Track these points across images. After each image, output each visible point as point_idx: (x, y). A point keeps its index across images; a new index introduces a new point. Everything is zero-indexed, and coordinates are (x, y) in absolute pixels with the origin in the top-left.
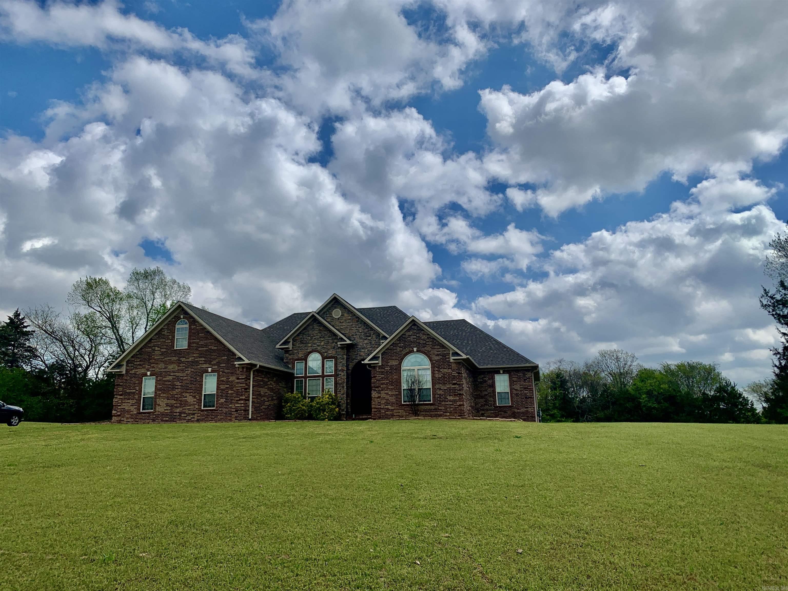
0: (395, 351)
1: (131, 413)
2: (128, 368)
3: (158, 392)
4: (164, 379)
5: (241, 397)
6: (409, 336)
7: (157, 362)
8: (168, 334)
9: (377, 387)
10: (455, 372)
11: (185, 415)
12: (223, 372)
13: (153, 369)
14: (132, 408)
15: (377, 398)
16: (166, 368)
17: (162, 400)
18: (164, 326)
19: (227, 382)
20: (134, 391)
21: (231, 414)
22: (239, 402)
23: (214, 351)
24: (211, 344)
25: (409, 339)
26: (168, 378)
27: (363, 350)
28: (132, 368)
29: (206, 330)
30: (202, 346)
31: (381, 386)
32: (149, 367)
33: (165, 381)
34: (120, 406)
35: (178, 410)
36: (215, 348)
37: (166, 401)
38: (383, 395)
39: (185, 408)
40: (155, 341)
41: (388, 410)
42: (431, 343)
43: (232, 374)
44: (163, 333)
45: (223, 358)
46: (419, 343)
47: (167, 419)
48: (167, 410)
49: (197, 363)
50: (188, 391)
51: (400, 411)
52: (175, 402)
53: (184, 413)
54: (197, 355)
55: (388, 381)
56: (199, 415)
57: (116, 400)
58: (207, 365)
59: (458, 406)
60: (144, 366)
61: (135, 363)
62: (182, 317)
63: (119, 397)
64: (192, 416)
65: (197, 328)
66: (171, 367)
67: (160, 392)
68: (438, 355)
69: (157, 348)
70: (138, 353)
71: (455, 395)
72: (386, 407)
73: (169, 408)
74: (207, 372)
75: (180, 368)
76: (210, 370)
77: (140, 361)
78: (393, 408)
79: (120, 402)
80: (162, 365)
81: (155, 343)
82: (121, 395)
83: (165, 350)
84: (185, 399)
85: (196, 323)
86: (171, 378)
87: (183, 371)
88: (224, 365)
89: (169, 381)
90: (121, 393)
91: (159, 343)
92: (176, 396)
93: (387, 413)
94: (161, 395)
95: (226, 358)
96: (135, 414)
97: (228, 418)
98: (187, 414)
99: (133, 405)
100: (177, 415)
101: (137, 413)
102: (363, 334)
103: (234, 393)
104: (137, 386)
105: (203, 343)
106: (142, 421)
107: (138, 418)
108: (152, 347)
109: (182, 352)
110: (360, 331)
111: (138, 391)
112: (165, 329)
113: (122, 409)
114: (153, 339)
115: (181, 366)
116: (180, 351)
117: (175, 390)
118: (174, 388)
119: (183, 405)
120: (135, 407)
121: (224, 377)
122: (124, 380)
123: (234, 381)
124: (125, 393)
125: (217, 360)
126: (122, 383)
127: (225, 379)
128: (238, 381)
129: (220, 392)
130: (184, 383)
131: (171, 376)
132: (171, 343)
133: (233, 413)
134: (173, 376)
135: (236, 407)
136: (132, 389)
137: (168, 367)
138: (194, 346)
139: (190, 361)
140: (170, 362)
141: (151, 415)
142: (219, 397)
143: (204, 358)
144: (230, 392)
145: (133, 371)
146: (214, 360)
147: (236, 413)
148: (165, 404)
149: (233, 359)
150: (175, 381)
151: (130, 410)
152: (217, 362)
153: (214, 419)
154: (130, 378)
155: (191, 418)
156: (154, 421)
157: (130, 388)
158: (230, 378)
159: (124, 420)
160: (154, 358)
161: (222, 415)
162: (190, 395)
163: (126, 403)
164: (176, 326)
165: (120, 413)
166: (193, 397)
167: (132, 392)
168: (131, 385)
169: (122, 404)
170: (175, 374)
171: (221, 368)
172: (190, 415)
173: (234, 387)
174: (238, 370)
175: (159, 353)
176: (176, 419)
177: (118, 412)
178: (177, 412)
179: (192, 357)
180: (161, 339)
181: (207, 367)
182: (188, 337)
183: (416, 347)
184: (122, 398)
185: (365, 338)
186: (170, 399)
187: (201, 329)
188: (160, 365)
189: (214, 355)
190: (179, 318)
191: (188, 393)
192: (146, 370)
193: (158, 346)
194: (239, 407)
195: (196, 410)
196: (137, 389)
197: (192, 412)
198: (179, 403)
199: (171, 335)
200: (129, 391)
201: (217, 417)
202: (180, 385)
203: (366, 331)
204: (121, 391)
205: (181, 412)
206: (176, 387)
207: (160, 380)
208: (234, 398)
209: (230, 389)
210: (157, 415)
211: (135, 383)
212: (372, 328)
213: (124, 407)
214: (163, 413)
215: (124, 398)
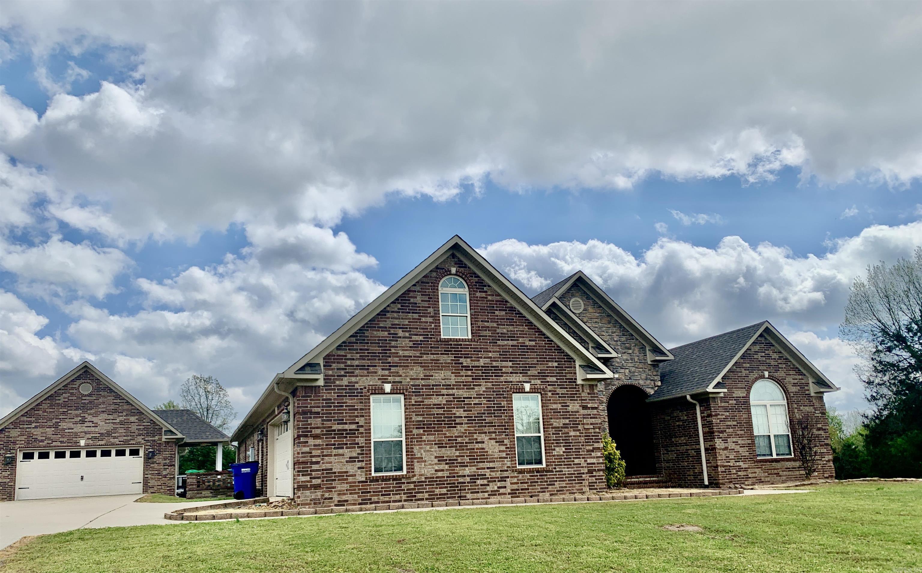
0: (740, 374)
1: (350, 479)
2: (330, 372)
3: (415, 431)
4: (426, 402)
5: (596, 445)
6: (756, 353)
7: (405, 363)
8: (426, 304)
9: (722, 432)
10: (819, 412)
11: (485, 482)
12: (554, 393)
13: (397, 379)
14: (352, 468)
15: (724, 449)
16: (427, 377)
17: (428, 447)
18: (414, 285)
19: (566, 414)
20: (354, 427)
21: (579, 478)
22: (593, 454)
23: (531, 349)
24: (523, 334)
25: (756, 356)
26: (435, 400)
27: (622, 371)
28: (342, 373)
29: (509, 305)
30: (503, 336)
31: (727, 430)
32: (387, 372)
33: (429, 406)
34: (317, 463)
35: (467, 471)
36: (533, 343)
37: (436, 451)
38: (731, 446)
39: (481, 465)
40: (395, 315)
41: (740, 469)
42: (784, 366)
43: (572, 398)
44: (412, 300)
45: (550, 364)
46: (770, 365)
47: (444, 491)
48: (443, 470)
49: (498, 371)
50: (486, 429)
51: (756, 470)
52: (457, 453)
53: (483, 477)
54: (497, 355)
55: (735, 423)
56: (515, 480)
57: (307, 449)
58: (522, 379)
59: (827, 461)
60: (371, 369)
61: (349, 362)
62: (454, 270)
63: (311, 441)
64: (499, 484)
65: (490, 298)
66: (439, 376)
68: (795, 385)
69: (400, 333)
70: (353, 339)
71: (821, 445)
72: (738, 464)
73: (447, 467)
74: (522, 391)
75: (460, 379)
76: (527, 387)
77: (362, 358)
78: (746, 466)
79: (318, 452)
80: (417, 371)
81: (396, 322)
82: (316, 437)
83: (421, 338)
84: (480, 445)
85: (485, 289)
86: (442, 400)
87: (468, 386)
88: (554, 379)
89: (438, 406)
90: (318, 431)
91: (406, 322)
92: (459, 440)
93: (739, 473)
94: (424, 438)
95: (556, 364)
96: (359, 482)
97: (575, 487)
98: (488, 478)
99: (352, 460)
100: (465, 483)
101: (364, 479)
102: (619, 343)
103: (580, 436)
104: (357, 416)
105: (505, 331)
106: (381, 498)
107: (370, 492)
108: (390, 328)
109: (461, 345)
110: (615, 339)
111: (362, 426)
112: (415, 291)
113: (323, 470)
114: (388, 312)
115: (463, 376)
116: (455, 343)
117: (455, 427)
118: (452, 423)
119: (477, 459)
120: (360, 464)
121: (557, 403)
122: (323, 400)
123: (578, 412)
124: (330, 432)
125: (539, 368)
126: (319, 407)
127: (559, 406)
128: (586, 412)
129: (553, 434)
130: (475, 412)
131: (443, 395)
132: (433, 325)
133: (583, 476)
134: (447, 395)
135: (588, 464)
136: (346, 423)
137: (432, 376)
138: (486, 336)
139: (482, 367)
140: (438, 366)
141: (404, 483)
142: (552, 443)
143: (510, 361)
144: (572, 433)
145: (345, 381)
146: (532, 367)
147: (590, 476)
148: (436, 457)
149: (571, 367)
150: (454, 408)
151: (347, 472)
152: (538, 373)
153: (547, 488)
154: (338, 396)
155: (498, 488)
156: (411, 497)
157: (340, 420)
158: (568, 406)
159: (331, 498)
160: (397, 353)
161: (564, 481)
162: (490, 439)
163: (335, 455)
164: (440, 288)
165: (319, 481)
166: (496, 442)
167: (346, 430)
168: (343, 413)
169: (323, 459)
170: (451, 392)
171: (549, 385)
172: (495, 481)
173: (579, 424)
174: (583, 391)
175: (407, 343)
176: (465, 490)
177: (315, 478)
178: (465, 476)
179: (485, 358)
180: (409, 313)
181: (521, 382)
182: (469, 315)
183: (766, 370)
184: (323, 445)
185: (624, 351)
186: (446, 447)
187: (497, 301)
188: (412, 369)
189: (531, 358)
190: (446, 271)
191: (486, 433)
192: (379, 379)
193: (404, 328)
194: (594, 464)
195: (507, 471)
196: (358, 423)
197: (498, 474)
198: (467, 456)
199: (430, 307)
200: (340, 427)
201: (554, 484)
202: (465, 417)
203: (624, 339)
204: (318, 428)
205: (475, 475)
206: (458, 420)
207: (418, 404)
208: (583, 445)
209: (571, 427)
210: (419, 482)
211: (352, 408)
212: (632, 335)
213: (328, 466)
214: (433, 478)
215: (327, 445)
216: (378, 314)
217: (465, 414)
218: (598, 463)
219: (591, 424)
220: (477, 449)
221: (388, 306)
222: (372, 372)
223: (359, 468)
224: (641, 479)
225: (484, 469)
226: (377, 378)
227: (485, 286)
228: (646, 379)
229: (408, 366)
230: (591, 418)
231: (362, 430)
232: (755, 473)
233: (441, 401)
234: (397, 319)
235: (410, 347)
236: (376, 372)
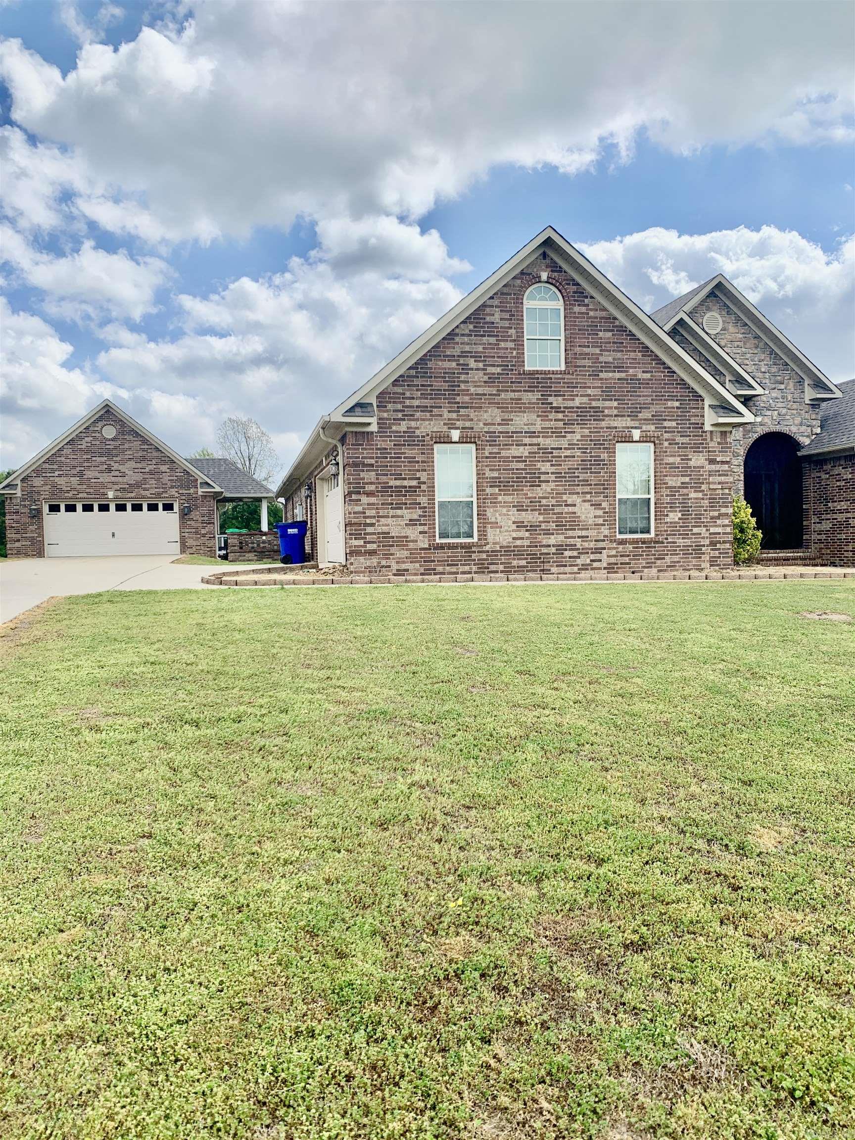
1: (411, 546)
2: (385, 415)
3: (489, 490)
4: (504, 453)
5: (723, 510)
7: (478, 403)
8: (506, 324)
11: (575, 553)
12: (672, 442)
13: (468, 424)
14: (412, 533)
16: (505, 422)
17: (504, 510)
18: (492, 298)
19: (685, 470)
20: (414, 483)
21: (698, 550)
22: (719, 522)
23: (646, 383)
24: (635, 363)
26: (515, 451)
28: (400, 415)
29: (617, 323)
30: (607, 367)
32: (454, 416)
33: (506, 460)
34: (372, 525)
35: (552, 540)
36: (648, 376)
37: (514, 515)
39: (570, 533)
40: (466, 339)
43: (696, 449)
44: (488, 319)
45: (670, 404)
47: (523, 563)
48: (522, 538)
49: (598, 414)
50: (579, 489)
52: (541, 518)
53: (573, 547)
54: (597, 392)
56: (614, 552)
57: (359, 509)
58: (629, 422)
60: (436, 411)
61: (408, 402)
62: (544, 276)
63: (365, 499)
64: (592, 557)
65: (591, 313)
66: (521, 421)
67: (497, 490)
69: (472, 363)
70: (413, 372)
73: (527, 534)
74: (629, 440)
75: (547, 424)
76: (636, 434)
77: (424, 396)
79: (373, 513)
80: (493, 414)
81: (467, 348)
82: (369, 494)
83: (499, 370)
84: (571, 509)
85: (586, 301)
86: (523, 451)
87: (558, 434)
88: (674, 424)
89: (519, 460)
90: (372, 488)
91: (480, 349)
92: (544, 502)
94: (500, 498)
95: (677, 404)
96: (421, 549)
97: (690, 562)
98: (578, 549)
99: (412, 523)
100: (549, 554)
101: (427, 546)
102: (767, 375)
103: (703, 499)
104: (418, 471)
105: (610, 359)
106: (448, 568)
107: (434, 561)
108: (458, 356)
109: (551, 379)
110: (763, 370)
111: (424, 483)
112: (492, 306)
113: (379, 533)
114: (457, 335)
115: (551, 420)
116: (543, 376)
117: (539, 486)
118: (536, 480)
119: (565, 525)
120: (421, 528)
121: (675, 456)
122: (377, 449)
123: (703, 467)
124: (386, 489)
125: (654, 409)
126: (373, 458)
127: (678, 459)
128: (713, 467)
129: (667, 496)
130: (564, 467)
131: (526, 445)
132: (515, 352)
133: (703, 549)
134: (530, 445)
135: (710, 534)
136: (405, 479)
137: (512, 420)
138: (585, 366)
139: (578, 408)
140: (519, 407)
141: (475, 552)
142: (666, 507)
143: (615, 400)
144: (693, 495)
145: (403, 426)
146: (645, 408)
147: (712, 550)
148: (514, 523)
149: (698, 408)
150: (539, 461)
151: (407, 537)
152: (653, 416)
153: (655, 563)
154: (395, 445)
155: (592, 561)
156: (483, 569)
157: (398, 474)
158: (690, 460)
159: (389, 566)
160: (468, 390)
161: (677, 554)
162: (584, 501)
163: (392, 517)
164: (525, 302)
165: (374, 546)
166: (592, 505)
167: (405, 487)
168: (401, 466)
169: (378, 521)
170: (535, 441)
171: (666, 432)
172: (588, 553)
173: (703, 483)
174: (712, 440)
175: (479, 376)
176: (549, 562)
177: (369, 542)
178: (549, 546)
179: (581, 396)
180: (484, 336)
181: (628, 428)
182: (562, 338)
184: (378, 504)
185: (774, 386)
186: (527, 510)
187: (601, 318)
188: (486, 412)
189: (644, 396)
190: (534, 278)
191: (578, 493)
192: (445, 424)
193: (477, 357)
194: (719, 533)
195: (604, 541)
196: (419, 478)
197: (592, 545)
198: (553, 522)
199: (511, 328)
200: (398, 483)
201: (664, 559)
202: (552, 473)
203: (774, 369)
204: (371, 483)
205: (562, 546)
206: (543, 477)
207: (493, 455)
208: (706, 511)
209: (691, 487)
210: (492, 551)
211: (412, 460)
212: (787, 364)
213: (385, 529)
214: (510, 547)
215: (382, 504)
216: (444, 339)
217: (553, 469)
218: (724, 533)
219: (719, 483)
220: (566, 513)
221: (457, 327)
222: (437, 415)
223: (421, 533)
225: (575, 538)
226: (442, 423)
227: (586, 297)
228: (801, 425)
229: (481, 407)
230: (719, 475)
231: (424, 487)
233: (522, 453)
234: (468, 344)
235: (485, 382)
236: (441, 416)
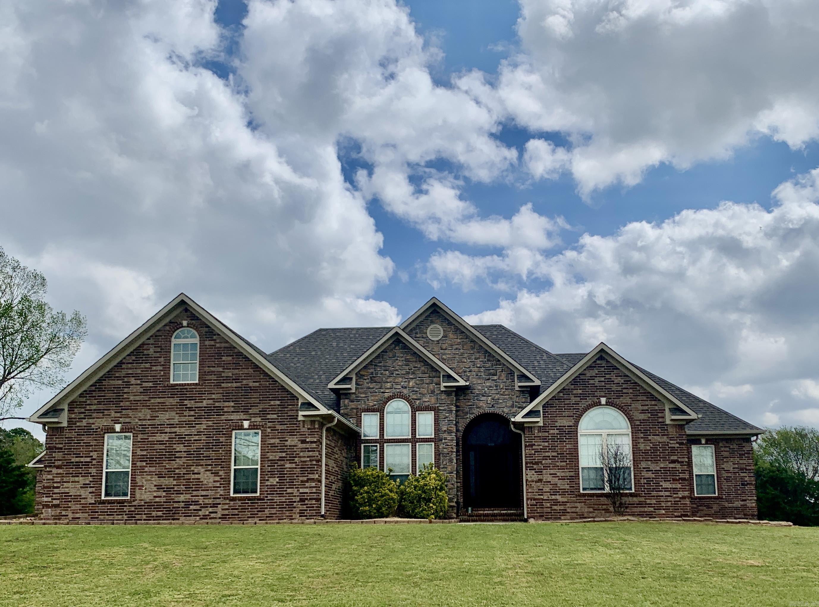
0: (567, 402)
1: (83, 501)
2: (73, 416)
3: (139, 464)
4: (151, 439)
5: (311, 476)
6: (592, 378)
7: (134, 407)
8: (158, 355)
9: (537, 463)
10: (675, 442)
11: (198, 507)
12: (273, 429)
13: (127, 420)
14: (84, 493)
15: (536, 482)
16: (153, 418)
17: (149, 477)
18: (148, 339)
19: (283, 448)
20: (88, 459)
21: (291, 506)
22: (307, 485)
23: (254, 390)
24: (248, 376)
25: (591, 382)
26: (159, 437)
27: (483, 398)
28: (82, 416)
29: (236, 351)
30: (228, 379)
31: (544, 462)
32: (118, 415)
33: (153, 443)
34: (58, 487)
35: (182, 498)
36: (257, 384)
37: (156, 480)
38: (547, 477)
39: (195, 493)
40: (130, 365)
41: (556, 502)
42: (631, 391)
43: (292, 433)
44: (145, 352)
45: (272, 403)
46: (610, 390)
47: (160, 514)
48: (161, 497)
49: (219, 411)
50: (202, 462)
51: (577, 505)
52: (175, 483)
53: (196, 503)
54: (220, 396)
55: (555, 454)
56: (226, 507)
57: (50, 477)
58: (242, 416)
59: (680, 498)
60: (106, 412)
61: (88, 407)
62: (185, 323)
63: (55, 471)
64: (211, 510)
65: (218, 345)
66: (164, 417)
67: (144, 464)
68: (643, 412)
69: (133, 381)
70: (93, 388)
71: (674, 480)
72: (553, 497)
73: (164, 494)
74: (241, 428)
75: (184, 419)
76: (246, 424)
77: (99, 403)
78: (565, 500)
79: (58, 480)
80: (146, 413)
81: (130, 371)
82: (58, 467)
83: (151, 384)
84: (196, 476)
85: (215, 337)
86: (165, 437)
87: (190, 425)
88: (275, 416)
89: (161, 442)
90: (60, 463)
91: (139, 371)
92: (177, 471)
93: (555, 507)
94: (146, 469)
95: (278, 403)
96: (90, 504)
97: (285, 513)
98: (201, 504)
99: (85, 486)
100: (179, 508)
101: (93, 502)
102: (482, 369)
103: (296, 468)
104: (92, 451)
105: (230, 374)
106: (107, 517)
107: (97, 512)
108: (124, 377)
109: (186, 389)
110: (478, 366)
111: (95, 459)
112: (149, 344)
113: (62, 493)
114: (124, 363)
115: (185, 416)
116: (181, 387)
117: (175, 460)
118: (172, 456)
119: (192, 488)
120: (91, 490)
121: (275, 438)
122: (66, 438)
123: (296, 446)
124: (69, 464)
125: (261, 406)
126: (62, 444)
127: (277, 441)
128: (304, 446)
129: (268, 466)
130: (193, 447)
131: (166, 433)
132: (162, 373)
133: (295, 504)
134: (169, 433)
135: (301, 493)
136: (82, 457)
137: (158, 417)
138: (211, 380)
139: (205, 407)
140: (163, 408)
141: (126, 506)
142: (267, 475)
143: (232, 401)
144: (288, 465)
145: (84, 423)
146: (253, 406)
147: (301, 505)
148: (155, 486)
149: (294, 405)
150: (175, 444)
151: (80, 496)
152: (260, 411)
153: (257, 514)
154: (77, 435)
155: (210, 512)
156: (132, 518)
157: (77, 454)
158: (287, 441)
159: (67, 515)
160: (129, 398)
161: (274, 508)
162: (206, 471)
163: (72, 482)
164: (173, 339)
165: (57, 502)
166: (212, 473)
167: (82, 462)
168: (80, 449)
169: (63, 485)
170: (174, 430)
171: (269, 422)
172: (207, 507)
173: (296, 457)
174: (304, 427)
175: (139, 389)
176: (179, 513)
177: (55, 499)
178: (179, 502)
179: (208, 399)
180: (142, 363)
181: (241, 420)
182: (198, 362)
183: (604, 397)
184: (63, 474)
185: (487, 377)
186: (165, 477)
187: (225, 348)
188: (141, 411)
189: (253, 398)
190: (178, 325)
191: (202, 465)
192: (112, 420)
193: (136, 377)
194: (307, 493)
195: (219, 498)
196: (92, 456)
197: (211, 501)
198: (183, 485)
199: (161, 357)
200: (77, 460)
201: (264, 511)
202: (184, 452)
203: (489, 365)
204: (59, 460)
205: (189, 502)
206: (178, 455)
207: (143, 440)
208: (297, 476)
209: (287, 460)
210: (139, 506)
211: (88, 445)
212: (499, 361)
213: (67, 490)
214: (151, 502)
215: (66, 474)
216: (115, 366)
217: (185, 449)
218: (311, 493)
219: (308, 457)
220: (193, 479)
221: (125, 358)
222: (107, 415)
223: (90, 493)
224: (495, 512)
225: (198, 496)
226: (110, 420)
227: (215, 335)
228: (512, 406)
229: (137, 409)
230: (308, 451)
231: (94, 462)
232: (577, 507)
233: (164, 438)
234: (131, 369)
235: (141, 393)
236: (110, 415)
